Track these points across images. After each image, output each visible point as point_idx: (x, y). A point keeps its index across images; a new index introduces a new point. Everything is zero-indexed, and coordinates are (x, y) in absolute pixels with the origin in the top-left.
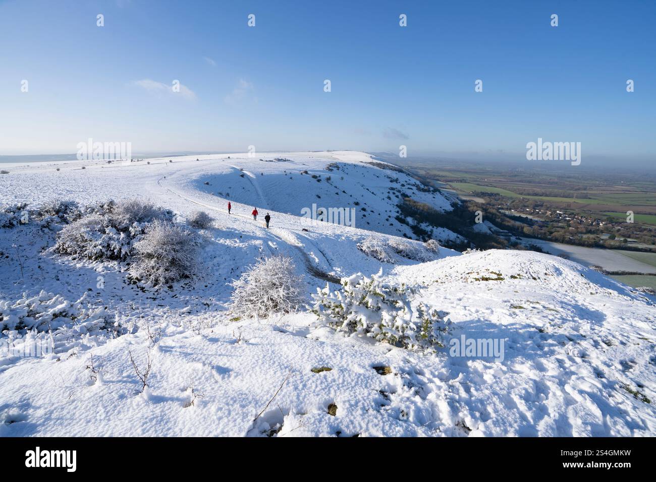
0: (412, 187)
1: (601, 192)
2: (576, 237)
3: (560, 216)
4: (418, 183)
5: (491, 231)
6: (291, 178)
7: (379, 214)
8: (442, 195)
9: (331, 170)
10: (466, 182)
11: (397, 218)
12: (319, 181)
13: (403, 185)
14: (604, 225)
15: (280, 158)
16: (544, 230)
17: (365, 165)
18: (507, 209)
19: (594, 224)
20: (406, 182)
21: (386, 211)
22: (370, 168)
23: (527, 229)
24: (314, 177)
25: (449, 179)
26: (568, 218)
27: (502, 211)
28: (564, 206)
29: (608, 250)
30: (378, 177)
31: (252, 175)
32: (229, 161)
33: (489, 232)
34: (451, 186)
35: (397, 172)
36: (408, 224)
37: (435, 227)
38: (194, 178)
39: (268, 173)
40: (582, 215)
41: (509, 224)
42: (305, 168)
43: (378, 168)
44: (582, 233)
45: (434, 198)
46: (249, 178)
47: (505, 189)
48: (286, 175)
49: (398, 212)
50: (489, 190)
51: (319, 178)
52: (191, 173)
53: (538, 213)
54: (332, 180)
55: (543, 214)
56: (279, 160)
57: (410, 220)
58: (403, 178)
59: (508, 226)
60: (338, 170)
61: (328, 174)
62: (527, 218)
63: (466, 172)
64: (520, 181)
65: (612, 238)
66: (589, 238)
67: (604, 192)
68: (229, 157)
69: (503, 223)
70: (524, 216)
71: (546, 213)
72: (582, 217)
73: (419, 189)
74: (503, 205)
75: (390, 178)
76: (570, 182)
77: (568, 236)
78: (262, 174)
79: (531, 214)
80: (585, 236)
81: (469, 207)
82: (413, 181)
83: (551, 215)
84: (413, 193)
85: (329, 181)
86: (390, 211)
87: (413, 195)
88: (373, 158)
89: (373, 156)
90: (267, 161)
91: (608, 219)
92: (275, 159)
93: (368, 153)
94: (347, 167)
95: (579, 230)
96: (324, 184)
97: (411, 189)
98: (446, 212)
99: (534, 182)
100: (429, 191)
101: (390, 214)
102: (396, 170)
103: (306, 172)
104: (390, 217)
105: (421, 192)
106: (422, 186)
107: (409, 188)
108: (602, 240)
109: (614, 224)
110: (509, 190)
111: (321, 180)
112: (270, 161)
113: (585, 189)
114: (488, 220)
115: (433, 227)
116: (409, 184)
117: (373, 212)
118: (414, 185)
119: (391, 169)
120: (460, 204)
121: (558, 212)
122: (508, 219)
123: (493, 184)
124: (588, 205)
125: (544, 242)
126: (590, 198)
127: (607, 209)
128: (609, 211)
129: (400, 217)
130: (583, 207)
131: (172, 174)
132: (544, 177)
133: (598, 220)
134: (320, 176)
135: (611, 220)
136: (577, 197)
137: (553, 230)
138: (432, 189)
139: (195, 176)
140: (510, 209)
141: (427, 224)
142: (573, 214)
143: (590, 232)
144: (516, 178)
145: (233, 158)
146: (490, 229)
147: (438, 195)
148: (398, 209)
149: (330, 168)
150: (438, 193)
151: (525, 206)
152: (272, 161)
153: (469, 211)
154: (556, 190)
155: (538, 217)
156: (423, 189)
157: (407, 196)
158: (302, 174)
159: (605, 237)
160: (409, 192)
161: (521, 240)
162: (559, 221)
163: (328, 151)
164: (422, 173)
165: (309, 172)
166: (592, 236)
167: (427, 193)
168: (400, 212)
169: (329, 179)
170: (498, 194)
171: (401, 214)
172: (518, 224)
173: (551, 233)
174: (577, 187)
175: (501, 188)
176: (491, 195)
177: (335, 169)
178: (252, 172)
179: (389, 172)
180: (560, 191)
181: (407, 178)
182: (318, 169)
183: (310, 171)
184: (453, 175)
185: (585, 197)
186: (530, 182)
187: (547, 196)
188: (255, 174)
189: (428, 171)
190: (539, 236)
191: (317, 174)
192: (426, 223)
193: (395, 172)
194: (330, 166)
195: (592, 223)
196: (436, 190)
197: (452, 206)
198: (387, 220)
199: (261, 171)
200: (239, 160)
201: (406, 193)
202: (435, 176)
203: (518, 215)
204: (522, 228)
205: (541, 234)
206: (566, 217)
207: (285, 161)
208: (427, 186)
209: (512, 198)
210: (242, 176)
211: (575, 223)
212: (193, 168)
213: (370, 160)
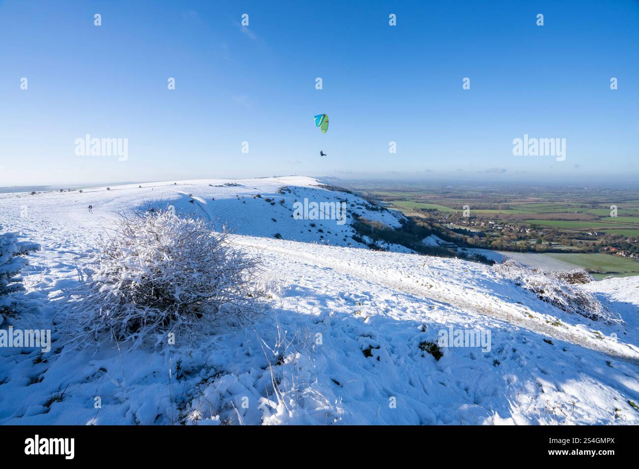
0: (361, 207)
1: (519, 203)
2: (511, 244)
3: (493, 226)
4: (366, 202)
5: (438, 243)
6: (244, 202)
7: (336, 235)
8: (390, 212)
9: (284, 193)
10: (406, 201)
11: (354, 238)
12: (273, 204)
13: (353, 205)
14: (530, 231)
15: (230, 183)
16: (484, 240)
17: (314, 187)
18: (447, 223)
19: (521, 231)
20: (355, 202)
21: (342, 231)
22: (320, 190)
23: (470, 240)
24: (268, 200)
25: (390, 198)
26: (499, 228)
27: (444, 225)
28: (493, 217)
29: (539, 254)
30: (328, 198)
31: (202, 201)
32: (176, 187)
33: (437, 244)
34: (392, 205)
35: (346, 193)
36: (365, 243)
37: (390, 244)
38: (136, 205)
39: (220, 198)
40: (510, 224)
41: (454, 236)
42: (257, 192)
43: (327, 190)
44: (514, 240)
45: (383, 216)
46: (199, 204)
47: (441, 204)
48: (239, 199)
49: (353, 232)
50: (428, 206)
51: (272, 202)
52: (132, 200)
53: (474, 225)
54: (286, 203)
55: (477, 225)
56: (229, 185)
57: (366, 238)
58: (352, 198)
59: (453, 238)
60: (290, 192)
61: (281, 197)
62: (466, 229)
63: (404, 191)
64: (452, 197)
65: (540, 242)
66: (521, 244)
67: (521, 203)
68: (175, 184)
69: (448, 235)
70: (463, 228)
71: (481, 224)
72: (510, 226)
73: (368, 208)
74: (441, 219)
75: (340, 199)
76: (492, 195)
77: (505, 244)
78: (213, 199)
79: (468, 226)
80: (518, 243)
81: (417, 223)
82: (361, 201)
83: (485, 225)
84: (363, 212)
85: (283, 204)
86: (346, 231)
87: (363, 214)
88: (319, 182)
89: (319, 180)
90: (216, 186)
91: (531, 225)
92: (225, 184)
93: (312, 177)
94: (297, 189)
95: (512, 237)
96: (278, 207)
97: (361, 208)
98: (396, 229)
99: (464, 197)
100: (377, 209)
101: (346, 234)
102: (344, 192)
103: (259, 196)
104: (346, 236)
105: (370, 211)
106: (371, 206)
107: (358, 208)
108: (532, 245)
109: (537, 230)
110: (444, 206)
111: (274, 203)
112: (220, 186)
113: (506, 202)
114: (434, 234)
115: (389, 244)
116: (358, 204)
117: (329, 232)
118: (363, 205)
119: (340, 191)
120: (407, 220)
121: (490, 222)
122: (452, 232)
123: (430, 201)
124: (512, 215)
125: (486, 250)
126: (512, 209)
127: (527, 218)
128: (529, 219)
129: (357, 236)
130: (508, 217)
131: (108, 202)
132: (471, 193)
133: (524, 227)
134: (273, 199)
135: (534, 227)
136: (502, 209)
137: (491, 240)
138: (379, 208)
139: (137, 203)
140: (449, 223)
141: (383, 241)
142: (502, 223)
143: (520, 239)
144: (448, 195)
145: (179, 184)
146: (437, 242)
147: (386, 213)
148: (353, 229)
149: (282, 191)
150: (385, 211)
151: (461, 219)
152: (222, 186)
153: (417, 226)
154: (483, 204)
155: (475, 228)
156: (371, 208)
157: (357, 216)
158: (255, 198)
159: (533, 242)
160: (359, 212)
161: (466, 250)
162: (492, 231)
163: (275, 177)
164: (365, 194)
165: (262, 196)
166: (523, 242)
167: (376, 212)
168: (355, 231)
169: (282, 202)
170: (436, 210)
171: (357, 233)
172: (461, 235)
173: (491, 242)
174: (499, 200)
175: (437, 204)
176: (430, 211)
177: (287, 192)
178: (203, 198)
179: (338, 194)
180: (487, 204)
181: (356, 199)
182: (270, 193)
183: (262, 194)
184: (394, 195)
185: (508, 208)
186: (460, 197)
187: (477, 209)
188: (206, 200)
189: (370, 192)
190: (481, 246)
191: (271, 197)
192: (381, 240)
193: (343, 193)
194: (282, 189)
195: (520, 230)
196: (382, 209)
197: (401, 223)
198: (345, 240)
199: (212, 196)
200: (188, 186)
201: (356, 213)
202: (377, 196)
203: (457, 227)
204: (466, 239)
205: (482, 243)
206: (497, 226)
207: (236, 186)
208: (375, 205)
209: (448, 213)
210: (192, 201)
211: (506, 231)
212: (136, 195)
213: (317, 184)
